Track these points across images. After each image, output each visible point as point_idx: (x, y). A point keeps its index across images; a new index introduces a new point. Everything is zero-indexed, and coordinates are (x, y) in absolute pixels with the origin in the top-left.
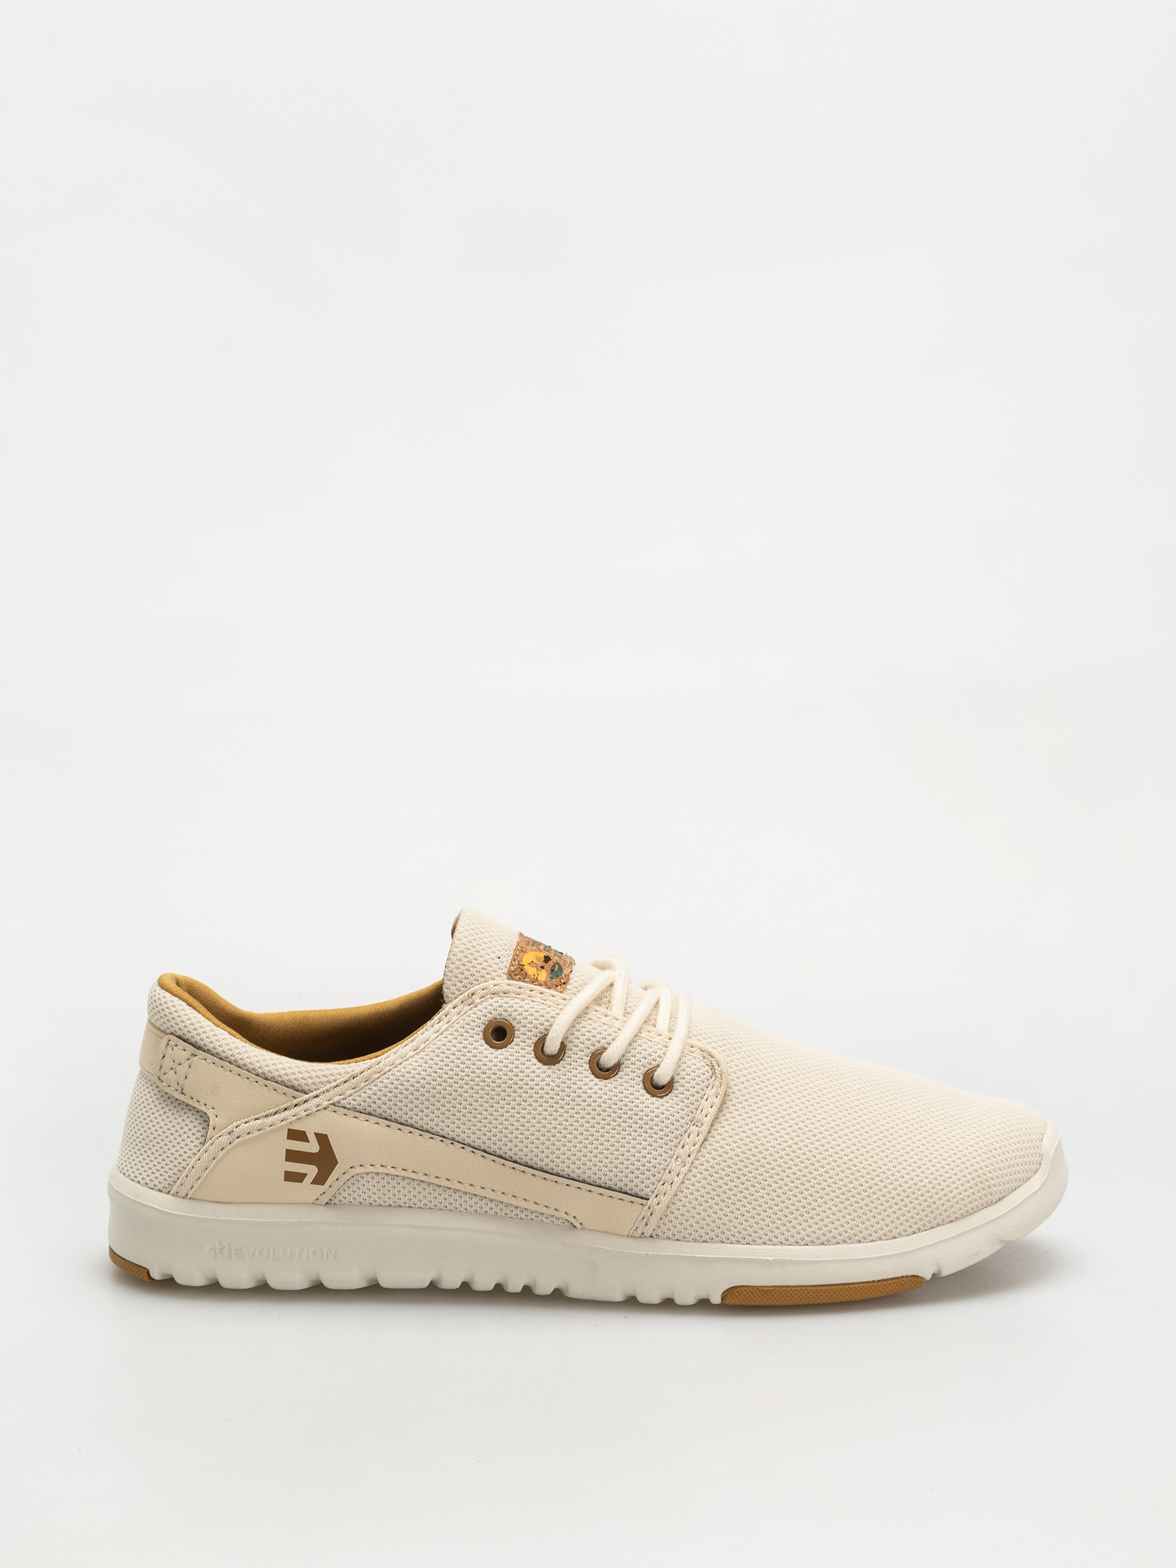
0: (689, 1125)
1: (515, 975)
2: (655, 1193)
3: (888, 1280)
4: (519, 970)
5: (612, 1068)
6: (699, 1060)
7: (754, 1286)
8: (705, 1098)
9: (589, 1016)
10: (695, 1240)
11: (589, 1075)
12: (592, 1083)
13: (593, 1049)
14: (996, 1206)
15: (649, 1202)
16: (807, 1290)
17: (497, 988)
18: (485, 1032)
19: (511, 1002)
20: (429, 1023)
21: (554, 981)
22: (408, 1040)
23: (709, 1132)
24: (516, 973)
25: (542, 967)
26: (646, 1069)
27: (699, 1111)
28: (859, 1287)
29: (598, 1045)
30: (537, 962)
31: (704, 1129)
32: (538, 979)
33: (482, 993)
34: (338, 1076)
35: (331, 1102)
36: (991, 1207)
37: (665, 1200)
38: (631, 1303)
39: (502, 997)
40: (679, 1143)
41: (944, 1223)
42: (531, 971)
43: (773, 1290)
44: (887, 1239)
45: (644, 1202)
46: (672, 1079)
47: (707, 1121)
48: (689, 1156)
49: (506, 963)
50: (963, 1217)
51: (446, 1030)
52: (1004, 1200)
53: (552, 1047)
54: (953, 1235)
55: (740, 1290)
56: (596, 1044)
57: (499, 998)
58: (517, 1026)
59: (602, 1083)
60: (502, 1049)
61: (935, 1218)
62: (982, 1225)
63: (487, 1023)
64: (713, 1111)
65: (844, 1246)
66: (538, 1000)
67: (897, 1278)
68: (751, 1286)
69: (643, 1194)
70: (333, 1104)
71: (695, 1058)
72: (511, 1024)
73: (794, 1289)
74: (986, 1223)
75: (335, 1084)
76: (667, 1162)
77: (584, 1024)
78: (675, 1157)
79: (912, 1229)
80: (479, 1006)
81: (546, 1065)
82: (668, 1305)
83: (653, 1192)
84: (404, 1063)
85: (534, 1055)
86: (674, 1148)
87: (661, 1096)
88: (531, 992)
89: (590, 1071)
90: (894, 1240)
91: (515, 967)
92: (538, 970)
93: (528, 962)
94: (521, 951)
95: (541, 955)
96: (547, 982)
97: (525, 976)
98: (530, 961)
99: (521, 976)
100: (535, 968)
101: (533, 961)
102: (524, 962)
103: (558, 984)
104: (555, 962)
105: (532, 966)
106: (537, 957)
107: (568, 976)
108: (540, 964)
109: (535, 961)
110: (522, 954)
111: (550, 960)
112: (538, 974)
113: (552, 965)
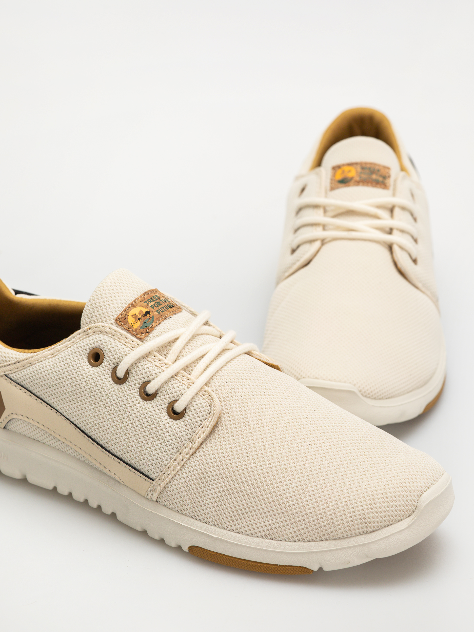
0: (186, 442)
1: (120, 322)
2: (158, 478)
3: (287, 566)
4: (123, 319)
5: (151, 395)
6: (205, 401)
7: (205, 549)
8: (201, 426)
9: (149, 359)
10: (178, 511)
11: (137, 397)
12: (137, 402)
13: (144, 380)
14: (370, 535)
15: (154, 483)
16: (234, 560)
17: (102, 328)
18: (89, 354)
19: (107, 339)
20: (64, 340)
21: (142, 330)
22: (50, 348)
23: (198, 448)
24: (121, 320)
25: (139, 319)
26: (170, 401)
27: (195, 434)
28: (267, 566)
29: (147, 379)
30: (138, 315)
31: (195, 446)
32: (133, 326)
33: (95, 329)
34: (12, 359)
35: (5, 373)
36: (366, 535)
37: (163, 484)
38: (144, 534)
39: (104, 335)
40: (178, 451)
41: (330, 539)
42: (131, 320)
43: (215, 555)
44: (290, 542)
45: (152, 481)
46: (185, 410)
47: (198, 441)
48: (182, 460)
49: (117, 311)
50: (344, 538)
51: (70, 347)
52: (376, 532)
53: (121, 373)
54: (333, 548)
55: (197, 549)
56: (146, 378)
57: (102, 335)
58: (106, 356)
59: (142, 402)
60: (95, 367)
61: (324, 535)
62: (356, 546)
63: (91, 349)
64: (203, 436)
65: (261, 539)
66: (123, 342)
67: (293, 566)
68: (203, 549)
69: (151, 477)
70: (6, 375)
71: (204, 399)
72: (103, 353)
73: (227, 557)
74: (359, 545)
75: (9, 363)
76: (168, 462)
77: (143, 363)
78: (173, 459)
79: (307, 539)
80: (91, 337)
81: (116, 383)
82: (162, 542)
83: (157, 477)
84: (43, 361)
85: (110, 376)
86: (174, 454)
87: (176, 419)
88: (121, 336)
89: (138, 394)
90: (294, 543)
91: (123, 316)
92: (135, 321)
93: (132, 314)
94: (133, 305)
95: (144, 310)
96: (136, 330)
97: (125, 324)
98: (134, 314)
99: (123, 323)
100: (134, 320)
101: (136, 314)
102: (130, 314)
103: (142, 333)
104: (151, 317)
105: (133, 318)
106: (141, 311)
107: (153, 328)
108: (139, 316)
109: (137, 314)
110: (132, 307)
111: (149, 314)
112: (134, 324)
113: (147, 318)
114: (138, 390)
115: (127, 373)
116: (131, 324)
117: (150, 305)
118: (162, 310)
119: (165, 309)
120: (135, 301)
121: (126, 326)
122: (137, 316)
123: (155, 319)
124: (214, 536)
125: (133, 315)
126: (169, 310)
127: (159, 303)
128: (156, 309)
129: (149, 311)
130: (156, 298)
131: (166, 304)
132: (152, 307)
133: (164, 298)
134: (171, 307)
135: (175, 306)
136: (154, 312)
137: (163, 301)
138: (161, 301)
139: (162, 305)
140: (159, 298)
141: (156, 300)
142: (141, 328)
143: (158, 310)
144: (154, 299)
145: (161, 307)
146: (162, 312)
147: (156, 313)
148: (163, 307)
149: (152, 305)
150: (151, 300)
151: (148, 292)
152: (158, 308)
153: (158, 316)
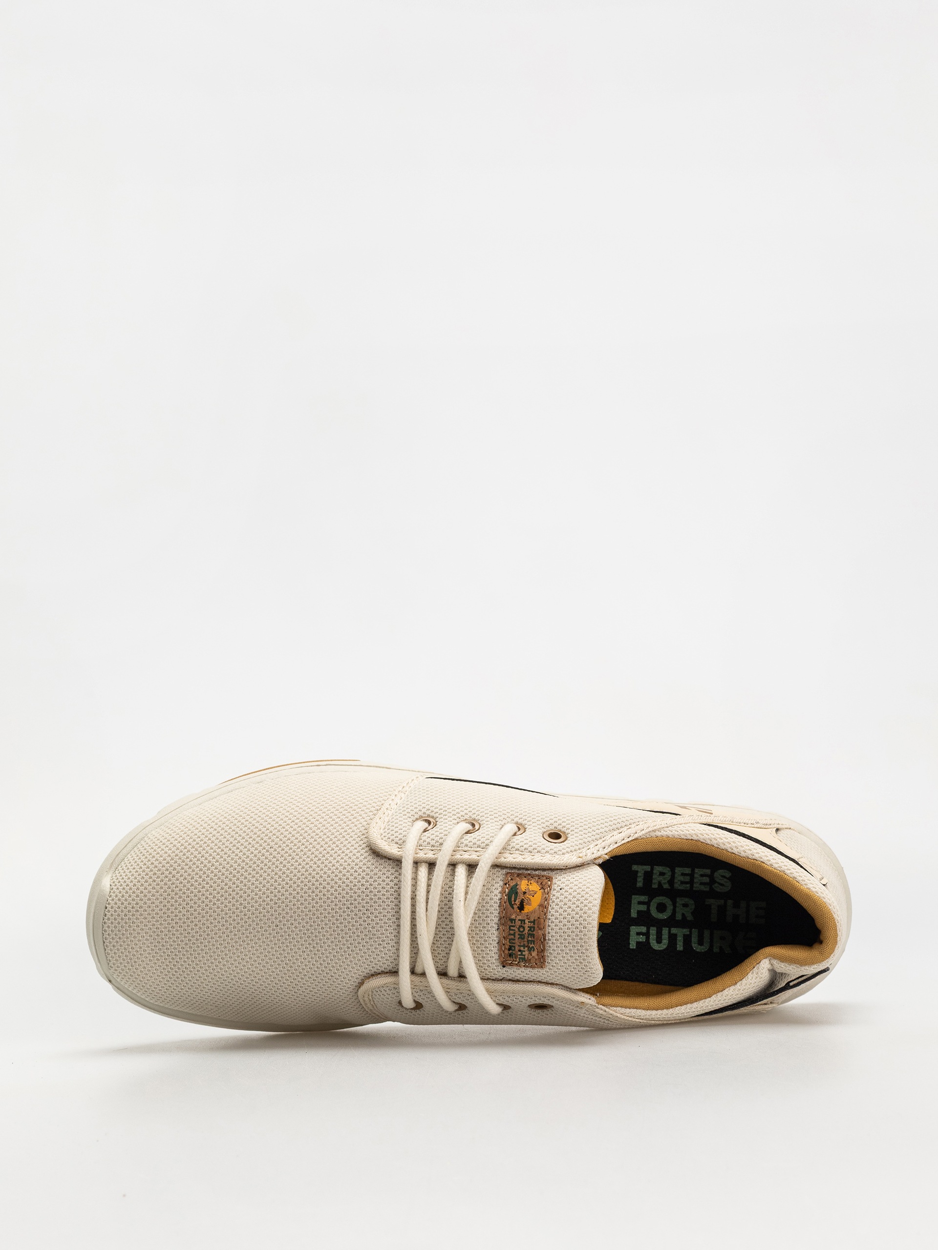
4: (544, 881)
24: (546, 879)
30: (529, 898)
42: (534, 886)
91: (547, 884)
92: (528, 888)
98: (535, 895)
107: (503, 893)
108: (527, 897)
109: (531, 898)
111: (518, 908)
113: (517, 901)
119: (511, 935)
122: (531, 895)
125: (536, 893)
126: (508, 940)
127: (522, 937)
128: (518, 923)
129: (522, 912)
130: (531, 944)
131: (517, 948)
132: (523, 921)
133: (526, 957)
134: (509, 950)
135: (509, 959)
136: (516, 917)
137: (522, 949)
138: (524, 946)
139: (519, 938)
140: (530, 950)
141: (528, 941)
142: (517, 885)
143: (515, 923)
144: (530, 939)
145: (517, 935)
146: (510, 926)
147: (513, 917)
148: (515, 937)
149: (524, 923)
150: (532, 931)
151: (544, 946)
152: (518, 927)
153: (508, 914)
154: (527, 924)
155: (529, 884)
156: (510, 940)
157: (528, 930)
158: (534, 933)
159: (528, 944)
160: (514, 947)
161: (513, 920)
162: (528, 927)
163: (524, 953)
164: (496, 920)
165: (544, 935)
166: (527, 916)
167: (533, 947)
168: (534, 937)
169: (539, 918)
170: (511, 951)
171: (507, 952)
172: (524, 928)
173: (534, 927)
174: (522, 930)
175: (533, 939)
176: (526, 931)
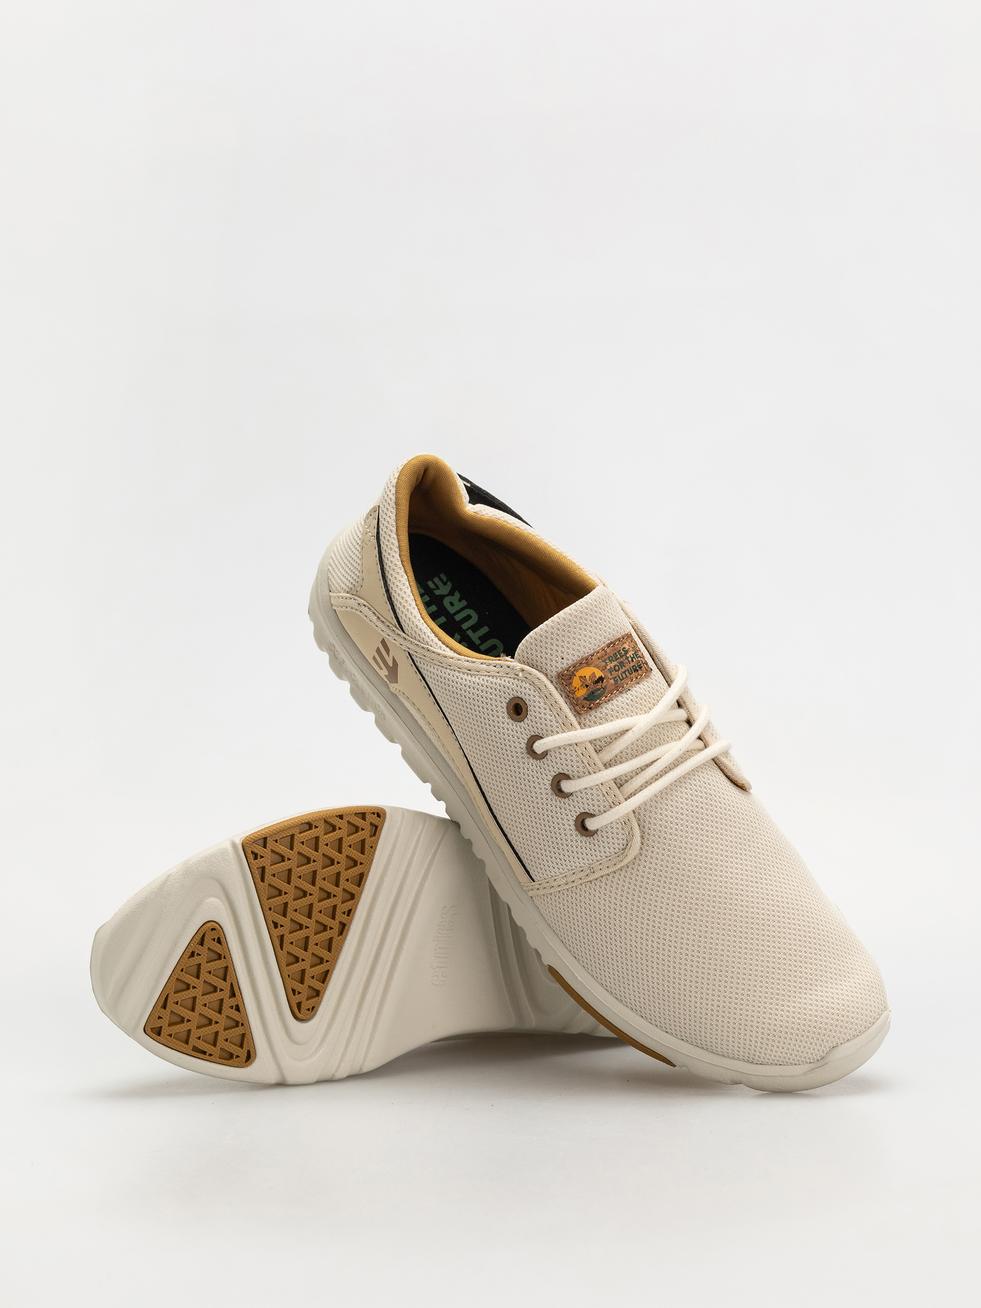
0: (585, 865)
1: (562, 679)
2: (540, 882)
3: (648, 1048)
4: (568, 677)
5: (564, 793)
6: (624, 833)
7: (565, 980)
8: (608, 858)
11: (547, 784)
12: (545, 789)
13: (561, 772)
15: (533, 883)
18: (510, 700)
19: (538, 698)
21: (585, 701)
23: (596, 879)
24: (564, 678)
25: (587, 686)
26: (584, 812)
27: (598, 863)
29: (566, 773)
30: (588, 680)
31: (593, 875)
32: (576, 692)
33: (528, 675)
37: (543, 891)
39: (536, 689)
40: (572, 870)
42: (576, 682)
45: (531, 881)
46: (597, 831)
48: (572, 881)
50: (723, 1056)
51: (493, 677)
53: (539, 747)
55: (558, 974)
56: (566, 771)
57: (534, 688)
58: (529, 716)
59: (551, 794)
60: (512, 720)
63: (516, 695)
64: (607, 870)
66: (554, 712)
67: (656, 1053)
68: (563, 978)
69: (533, 876)
71: (623, 829)
72: (527, 711)
77: (568, 751)
78: (563, 875)
79: (682, 1037)
80: (520, 682)
81: (528, 756)
83: (539, 880)
84: (456, 672)
85: (526, 742)
86: (566, 870)
87: (582, 835)
88: (555, 703)
89: (550, 782)
90: (665, 1034)
91: (569, 673)
92: (581, 686)
93: (581, 675)
94: (586, 662)
95: (599, 674)
96: (578, 699)
97: (568, 685)
98: (583, 676)
99: (564, 683)
100: (580, 683)
101: (585, 677)
102: (578, 674)
103: (583, 707)
104: (603, 687)
105: (580, 680)
106: (594, 674)
107: (600, 704)
108: (589, 682)
109: (587, 677)
110: (585, 665)
111: (602, 682)
112: (578, 689)
113: (598, 687)
114: (552, 778)
115: (545, 754)
116: (575, 688)
117: (608, 667)
118: (622, 676)
119: (626, 675)
120: (592, 656)
121: (567, 688)
122: (585, 680)
123: (607, 691)
124: (579, 978)
125: (581, 677)
126: (631, 676)
127: (622, 664)
128: (615, 674)
129: (603, 676)
130: (622, 653)
131: (632, 664)
132: (610, 671)
133: (633, 652)
134: (637, 671)
135: (643, 667)
136: (611, 679)
137: (630, 659)
138: (627, 658)
139: (625, 666)
140: (626, 652)
141: (622, 657)
142: (585, 699)
143: (616, 677)
144: (619, 656)
145: (623, 670)
146: (621, 680)
147: (612, 681)
148: (626, 671)
149: (611, 668)
150: (613, 658)
151: (616, 641)
152: (617, 672)
153: (613, 687)
154: (611, 665)
155: (577, 689)
156: (630, 674)
157: (614, 661)
158: (612, 655)
159: (623, 655)
160: (633, 667)
161: (614, 680)
162: (611, 663)
163: (632, 656)
164: (624, 695)
165: (608, 646)
166: (604, 670)
167: (623, 651)
168: (616, 654)
169: (599, 659)
170: (638, 668)
171: (640, 672)
172: (615, 666)
173: (609, 658)
174: (617, 668)
175: (617, 654)
176: (615, 663)
